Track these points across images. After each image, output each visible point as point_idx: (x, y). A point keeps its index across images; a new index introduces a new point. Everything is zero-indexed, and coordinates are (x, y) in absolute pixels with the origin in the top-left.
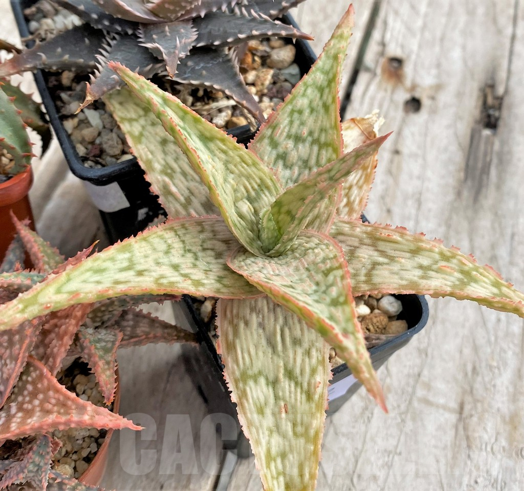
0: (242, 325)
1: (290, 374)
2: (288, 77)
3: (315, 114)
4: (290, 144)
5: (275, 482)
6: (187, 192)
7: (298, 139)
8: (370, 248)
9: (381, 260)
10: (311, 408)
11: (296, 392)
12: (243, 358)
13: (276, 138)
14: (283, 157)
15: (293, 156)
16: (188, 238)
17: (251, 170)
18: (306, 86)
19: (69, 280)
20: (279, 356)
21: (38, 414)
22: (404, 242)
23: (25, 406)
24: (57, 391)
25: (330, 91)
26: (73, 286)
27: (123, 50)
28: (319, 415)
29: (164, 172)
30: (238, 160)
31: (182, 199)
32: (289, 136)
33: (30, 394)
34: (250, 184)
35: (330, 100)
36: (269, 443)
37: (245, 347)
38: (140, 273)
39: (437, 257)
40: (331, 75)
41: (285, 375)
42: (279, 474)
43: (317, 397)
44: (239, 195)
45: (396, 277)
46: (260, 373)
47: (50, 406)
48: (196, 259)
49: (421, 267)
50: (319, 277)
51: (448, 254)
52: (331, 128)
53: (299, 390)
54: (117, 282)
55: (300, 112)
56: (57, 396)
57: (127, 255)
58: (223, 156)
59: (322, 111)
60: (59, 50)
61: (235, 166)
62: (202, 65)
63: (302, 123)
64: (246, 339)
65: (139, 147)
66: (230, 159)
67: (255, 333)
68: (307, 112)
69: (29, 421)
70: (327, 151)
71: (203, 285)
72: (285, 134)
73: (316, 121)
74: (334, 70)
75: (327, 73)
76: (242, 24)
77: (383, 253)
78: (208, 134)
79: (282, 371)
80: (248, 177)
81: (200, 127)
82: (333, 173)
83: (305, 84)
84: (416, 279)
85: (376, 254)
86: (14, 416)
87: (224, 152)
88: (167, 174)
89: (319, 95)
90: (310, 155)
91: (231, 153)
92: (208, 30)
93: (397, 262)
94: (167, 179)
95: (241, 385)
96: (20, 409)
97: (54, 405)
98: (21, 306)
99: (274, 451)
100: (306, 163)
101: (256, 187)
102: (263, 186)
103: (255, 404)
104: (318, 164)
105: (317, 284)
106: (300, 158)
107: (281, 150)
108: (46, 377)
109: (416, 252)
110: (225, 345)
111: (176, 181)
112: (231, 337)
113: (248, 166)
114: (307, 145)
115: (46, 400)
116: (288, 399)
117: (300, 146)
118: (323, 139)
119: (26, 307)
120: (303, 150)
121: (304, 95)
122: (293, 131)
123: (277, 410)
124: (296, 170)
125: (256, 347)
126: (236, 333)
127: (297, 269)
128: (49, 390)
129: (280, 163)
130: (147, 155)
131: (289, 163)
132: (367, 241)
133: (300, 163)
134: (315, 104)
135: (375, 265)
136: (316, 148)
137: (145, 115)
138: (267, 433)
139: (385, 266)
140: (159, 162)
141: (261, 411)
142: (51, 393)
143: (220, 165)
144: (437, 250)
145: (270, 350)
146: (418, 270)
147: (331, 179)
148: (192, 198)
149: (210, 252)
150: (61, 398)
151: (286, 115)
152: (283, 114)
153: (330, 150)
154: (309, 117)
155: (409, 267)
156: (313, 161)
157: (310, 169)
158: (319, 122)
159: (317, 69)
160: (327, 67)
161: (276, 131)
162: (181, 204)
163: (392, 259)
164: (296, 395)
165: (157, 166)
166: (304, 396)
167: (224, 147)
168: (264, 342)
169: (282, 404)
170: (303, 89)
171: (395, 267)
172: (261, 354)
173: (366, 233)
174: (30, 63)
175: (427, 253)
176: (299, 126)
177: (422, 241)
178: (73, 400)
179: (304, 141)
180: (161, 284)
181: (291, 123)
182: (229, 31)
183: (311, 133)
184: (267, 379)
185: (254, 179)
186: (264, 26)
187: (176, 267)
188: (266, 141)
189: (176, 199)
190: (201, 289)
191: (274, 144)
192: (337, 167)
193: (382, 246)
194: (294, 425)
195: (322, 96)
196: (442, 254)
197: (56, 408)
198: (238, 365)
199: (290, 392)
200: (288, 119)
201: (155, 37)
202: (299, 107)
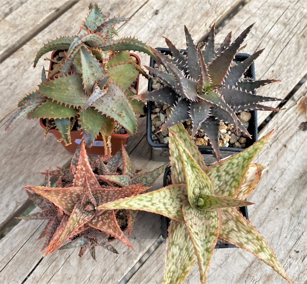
0: (179, 226)
1: (187, 249)
3: (238, 167)
4: (224, 174)
5: (168, 279)
6: (181, 169)
7: (227, 173)
8: (234, 223)
9: (236, 229)
10: (189, 263)
11: (187, 256)
12: (175, 237)
13: (219, 169)
14: (219, 177)
15: (223, 178)
16: (173, 193)
17: (205, 181)
18: (240, 156)
19: (131, 201)
20: (186, 242)
21: (107, 226)
22: (247, 227)
23: (104, 220)
24: (115, 222)
25: (247, 162)
26: (131, 203)
27: (181, 107)
28: (190, 267)
29: (176, 158)
30: (201, 176)
31: (178, 171)
32: (225, 171)
33: (106, 216)
34: (202, 184)
35: (246, 166)
36: (171, 267)
37: (177, 234)
38: (153, 204)
39: (255, 237)
40: (251, 156)
41: (186, 249)
42: (170, 277)
43: (192, 261)
44: (196, 187)
45: (237, 238)
46: (178, 244)
47: (111, 226)
48: (173, 202)
49: (247, 238)
50: (208, 234)
51: (260, 238)
52: (241, 176)
53: (188, 256)
54: (144, 206)
55: (233, 164)
56: (114, 224)
57: (151, 196)
58: (196, 174)
59: (241, 167)
60: (160, 95)
61: (199, 178)
62: (208, 122)
63: (232, 168)
64: (178, 232)
65: (172, 145)
66: (198, 175)
67: (182, 230)
68: (235, 165)
69: (103, 227)
70: (236, 183)
71: (171, 213)
72: (223, 169)
73: (237, 170)
74: (253, 155)
75: (250, 154)
77: (237, 227)
78: (194, 166)
79: (185, 247)
80: (202, 182)
81: (192, 163)
83: (240, 155)
84: (243, 242)
85: (235, 226)
86: (100, 221)
87: (197, 173)
88: (177, 160)
89: (243, 161)
90: (229, 180)
91: (200, 174)
92: (216, 111)
93: (240, 232)
94: (176, 162)
95: (170, 245)
96: (102, 220)
97: (112, 226)
98: (114, 205)
99: (172, 270)
100: (226, 182)
101: (204, 186)
102: (206, 186)
103: (172, 253)
104: (230, 185)
105: (206, 237)
106: (225, 180)
107: (219, 174)
108: (113, 215)
109: (249, 232)
110: (171, 229)
111: (179, 164)
112: (174, 228)
113: (204, 179)
114: (230, 177)
115: (110, 222)
116: (183, 257)
117: (227, 176)
118: (236, 178)
119: (116, 206)
120: (228, 178)
121: (237, 159)
122: (227, 169)
123: (178, 258)
124: (222, 183)
125: (181, 235)
126: (176, 228)
127: (203, 224)
128: (112, 220)
129: (217, 178)
130: (173, 149)
131: (220, 180)
132: (235, 219)
133: (224, 181)
134: (240, 164)
135: (233, 230)
136: (232, 179)
137: (179, 132)
138: (172, 264)
139: (235, 232)
140: (176, 154)
141: (173, 257)
142: (113, 222)
143: (194, 176)
144: (256, 235)
145: (184, 238)
146: (246, 239)
148: (182, 173)
149: (179, 199)
150: (115, 226)
152: (226, 162)
153: (237, 183)
154: (235, 167)
155: (243, 237)
156: (229, 183)
157: (227, 185)
158: (238, 171)
159: (247, 152)
160: (251, 152)
161: (221, 167)
162: (177, 173)
163: (239, 231)
164: (186, 257)
165: (175, 155)
166: (188, 258)
167: (198, 171)
168: (184, 235)
169: (181, 257)
170: (238, 156)
171: (239, 235)
172: (181, 238)
173: (236, 216)
175: (252, 235)
176: (230, 169)
177: (253, 229)
178: (118, 229)
179: (229, 175)
180: (157, 211)
181: (228, 166)
183: (233, 173)
184: (179, 247)
185: (204, 183)
187: (165, 204)
188: (216, 168)
189: (176, 170)
190: (170, 215)
191: (218, 171)
192: (232, 201)
193: (239, 224)
194: (181, 265)
195: (244, 162)
196: (257, 237)
197: (112, 228)
198: (172, 238)
199: (185, 255)
200: (227, 165)
201: (194, 110)
202: (233, 162)
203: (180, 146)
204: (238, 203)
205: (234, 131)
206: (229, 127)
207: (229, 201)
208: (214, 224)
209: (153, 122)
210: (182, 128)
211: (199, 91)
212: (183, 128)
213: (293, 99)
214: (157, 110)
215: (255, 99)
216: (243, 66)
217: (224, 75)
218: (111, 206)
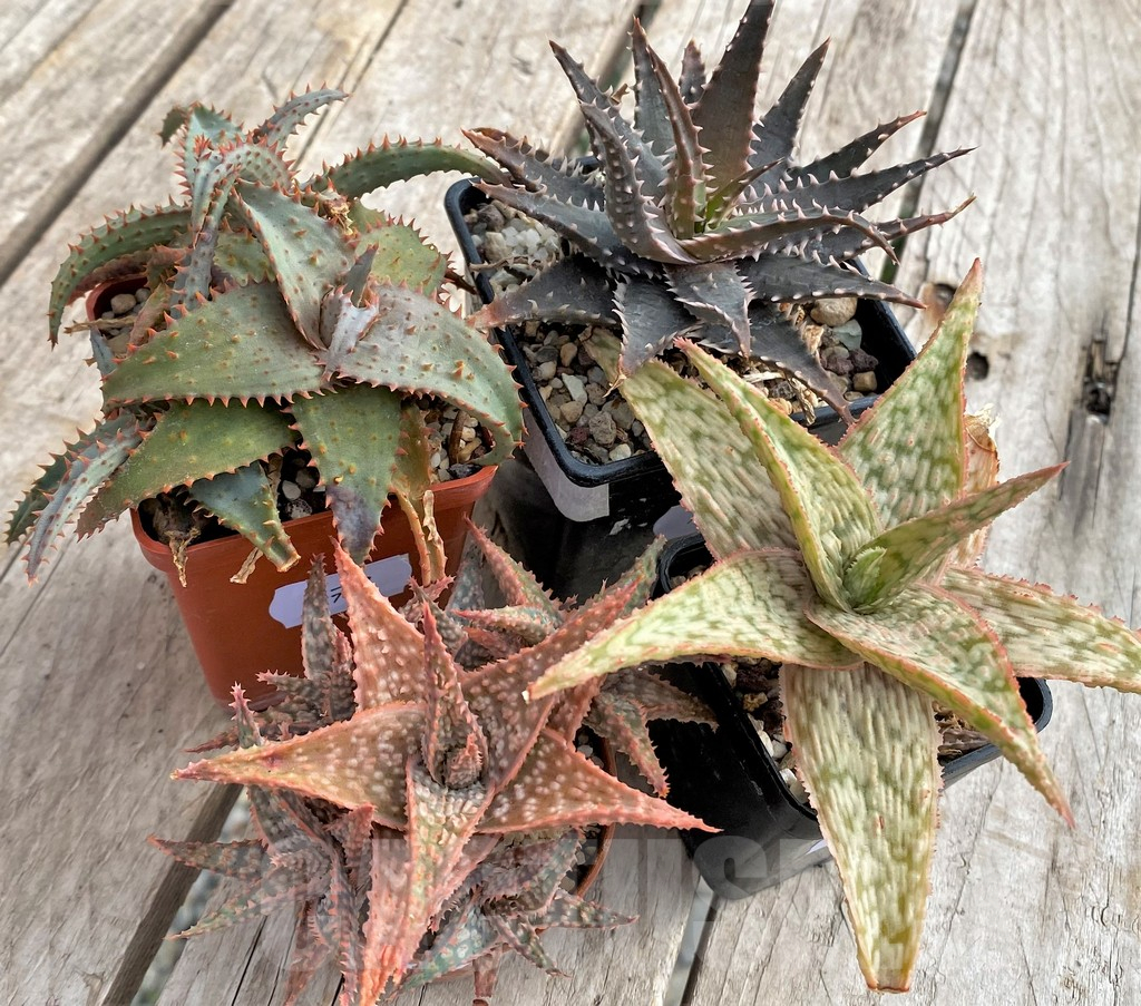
0: (819, 705)
1: (886, 777)
2: (843, 339)
3: (926, 415)
4: (890, 456)
5: (868, 918)
6: (732, 510)
7: (901, 449)
8: (1000, 611)
9: (1017, 629)
10: (915, 824)
11: (895, 801)
12: (823, 750)
13: (870, 446)
14: (878, 473)
15: (894, 473)
16: (754, 579)
17: (845, 492)
18: (916, 375)
19: (639, 628)
20: (871, 752)
21: (562, 801)
22: (1048, 606)
23: (540, 790)
24: (589, 772)
25: (949, 385)
26: (645, 636)
27: (643, 302)
28: (927, 834)
29: (698, 479)
30: (830, 477)
31: (726, 520)
32: (888, 445)
33: (542, 773)
34: (841, 510)
35: (950, 398)
36: (860, 866)
37: (825, 735)
38: (714, 625)
39: (1094, 630)
40: (951, 362)
41: (879, 777)
42: (872, 909)
43: (923, 810)
44: (826, 525)
45: (1040, 655)
46: (846, 772)
47: (580, 793)
48: (768, 610)
49: (1072, 643)
50: (956, 651)
51: (1109, 627)
52: (951, 437)
53: (899, 799)
54: (692, 636)
55: (906, 411)
56: (589, 779)
57: (696, 599)
58: (810, 471)
59: (937, 412)
60: (551, 294)
61: (825, 485)
63: (908, 428)
64: (826, 724)
65: (662, 440)
66: (819, 476)
67: (837, 717)
68: (915, 412)
69: (553, 810)
70: (943, 470)
71: (785, 647)
72: (883, 441)
73: (927, 426)
74: (957, 355)
75: (945, 358)
76: (814, 274)
77: (1018, 620)
78: (795, 441)
79: (876, 772)
80: (839, 501)
81: (786, 431)
82: (975, 510)
83: (914, 373)
84: (1067, 659)
85: (1008, 620)
86: (524, 802)
87: (814, 466)
88: (703, 483)
89: (933, 389)
90: (917, 473)
91: (821, 467)
92: (760, 278)
93: (1040, 634)
94: (704, 491)
95: (822, 786)
96: (531, 792)
97: (586, 792)
98: (590, 658)
99: (866, 878)
100: (910, 485)
101: (847, 514)
102: (856, 514)
103: (842, 813)
104: (929, 487)
105: (956, 660)
106: (902, 477)
107: (876, 463)
108: (568, 752)
109: (1065, 621)
110: (795, 731)
111: (718, 494)
112: (804, 720)
113: (841, 485)
114: (914, 458)
115: (572, 783)
116: (884, 810)
117: (904, 460)
118: (938, 452)
119: (595, 659)
120: (908, 465)
121: (912, 388)
122: (895, 437)
123: (870, 823)
124: (896, 492)
125: (840, 736)
126: (811, 715)
127: (915, 636)
128: (575, 770)
129: (874, 482)
130: (674, 455)
131: (886, 483)
132: (995, 601)
133: (902, 483)
134: (927, 401)
135: (1008, 636)
136: (926, 464)
137: (667, 395)
138: (857, 852)
139: (1022, 639)
140: (691, 465)
141: (849, 824)
142: (580, 775)
143: (807, 484)
144: (1093, 621)
145: (858, 743)
146: (1068, 647)
147: (973, 517)
148: (741, 520)
149: (780, 601)
150: (597, 782)
151: (886, 414)
152: (882, 412)
153: (948, 469)
154: (918, 418)
155: (1057, 643)
156: (922, 483)
157: (917, 493)
158: (933, 428)
159: (932, 352)
160: (946, 349)
161: (871, 435)
162: (725, 528)
163: (1032, 629)
164: (895, 807)
165: (690, 471)
166: (906, 808)
167: (814, 459)
168: (849, 731)
169: (877, 815)
170: (911, 378)
171: (1038, 642)
172: (846, 746)
173: (992, 589)
174: (515, 312)
175: (1080, 624)
176: (904, 431)
177: (1073, 607)
178: (616, 787)
179: (909, 453)
181: (892, 425)
182: (794, 282)
183: (920, 442)
184: (855, 781)
185: (846, 504)
186: (849, 281)
187: (750, 620)
188: (856, 449)
189: (718, 520)
190: (784, 652)
191: (867, 455)
192: (982, 502)
193: (1016, 609)
194: (892, 846)
195: (937, 390)
196: (1100, 627)
197: (589, 796)
198: (816, 759)
199: (887, 801)
200: (888, 420)
201: (696, 288)
202: (904, 404)
203: (727, 378)
204: (1007, 495)
207: (970, 506)
208: (948, 620)
209: (554, 411)
210: (670, 379)
211: (681, 230)
212: (672, 375)
214: (547, 369)
215: (879, 183)
216: (785, 114)
217: (745, 148)
218: (578, 665)
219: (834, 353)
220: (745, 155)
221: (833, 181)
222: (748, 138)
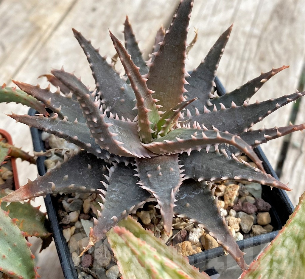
3: (292, 264)
18: (285, 237)
27: (120, 182)
59: (299, 263)
60: (66, 176)
62: (185, 195)
63: (281, 273)
68: (286, 261)
73: (293, 272)
75: (303, 225)
89: (296, 246)
92: (192, 165)
134: (293, 255)
154: (287, 266)
158: (297, 273)
174: (41, 189)
176: (278, 275)
181: (271, 272)
182: (211, 169)
195: (299, 247)
200: (268, 268)
201: (149, 175)
205: (239, 207)
206: (228, 202)
209: (73, 246)
210: (137, 230)
211: (144, 137)
212: (139, 228)
213: (294, 147)
214: (73, 216)
215: (260, 110)
217: (181, 88)
219: (246, 200)
220: (181, 92)
221: (233, 108)
222: (183, 83)
